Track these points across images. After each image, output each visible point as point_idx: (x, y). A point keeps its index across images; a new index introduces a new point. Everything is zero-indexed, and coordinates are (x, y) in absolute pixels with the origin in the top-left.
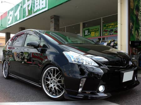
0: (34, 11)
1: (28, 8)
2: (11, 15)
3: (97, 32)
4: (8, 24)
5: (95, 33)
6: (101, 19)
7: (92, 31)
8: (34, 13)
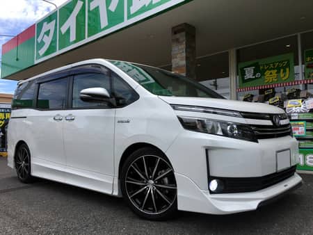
0: (132, 13)
1: (107, 6)
2: (47, 33)
3: (285, 71)
4: (38, 54)
5: (278, 73)
6: (296, 36)
7: (268, 69)
8: (129, 18)
